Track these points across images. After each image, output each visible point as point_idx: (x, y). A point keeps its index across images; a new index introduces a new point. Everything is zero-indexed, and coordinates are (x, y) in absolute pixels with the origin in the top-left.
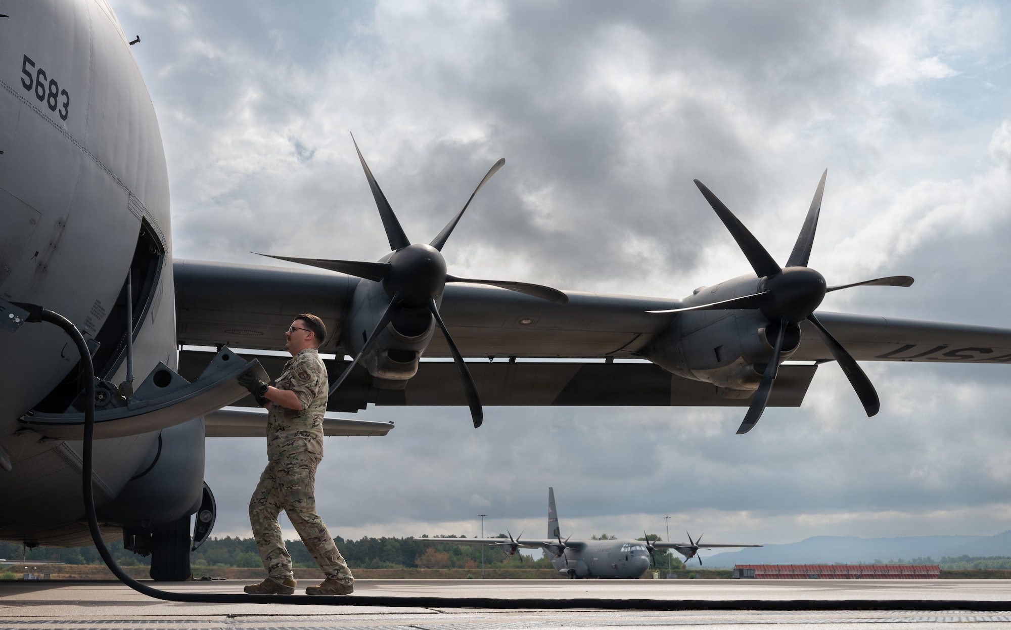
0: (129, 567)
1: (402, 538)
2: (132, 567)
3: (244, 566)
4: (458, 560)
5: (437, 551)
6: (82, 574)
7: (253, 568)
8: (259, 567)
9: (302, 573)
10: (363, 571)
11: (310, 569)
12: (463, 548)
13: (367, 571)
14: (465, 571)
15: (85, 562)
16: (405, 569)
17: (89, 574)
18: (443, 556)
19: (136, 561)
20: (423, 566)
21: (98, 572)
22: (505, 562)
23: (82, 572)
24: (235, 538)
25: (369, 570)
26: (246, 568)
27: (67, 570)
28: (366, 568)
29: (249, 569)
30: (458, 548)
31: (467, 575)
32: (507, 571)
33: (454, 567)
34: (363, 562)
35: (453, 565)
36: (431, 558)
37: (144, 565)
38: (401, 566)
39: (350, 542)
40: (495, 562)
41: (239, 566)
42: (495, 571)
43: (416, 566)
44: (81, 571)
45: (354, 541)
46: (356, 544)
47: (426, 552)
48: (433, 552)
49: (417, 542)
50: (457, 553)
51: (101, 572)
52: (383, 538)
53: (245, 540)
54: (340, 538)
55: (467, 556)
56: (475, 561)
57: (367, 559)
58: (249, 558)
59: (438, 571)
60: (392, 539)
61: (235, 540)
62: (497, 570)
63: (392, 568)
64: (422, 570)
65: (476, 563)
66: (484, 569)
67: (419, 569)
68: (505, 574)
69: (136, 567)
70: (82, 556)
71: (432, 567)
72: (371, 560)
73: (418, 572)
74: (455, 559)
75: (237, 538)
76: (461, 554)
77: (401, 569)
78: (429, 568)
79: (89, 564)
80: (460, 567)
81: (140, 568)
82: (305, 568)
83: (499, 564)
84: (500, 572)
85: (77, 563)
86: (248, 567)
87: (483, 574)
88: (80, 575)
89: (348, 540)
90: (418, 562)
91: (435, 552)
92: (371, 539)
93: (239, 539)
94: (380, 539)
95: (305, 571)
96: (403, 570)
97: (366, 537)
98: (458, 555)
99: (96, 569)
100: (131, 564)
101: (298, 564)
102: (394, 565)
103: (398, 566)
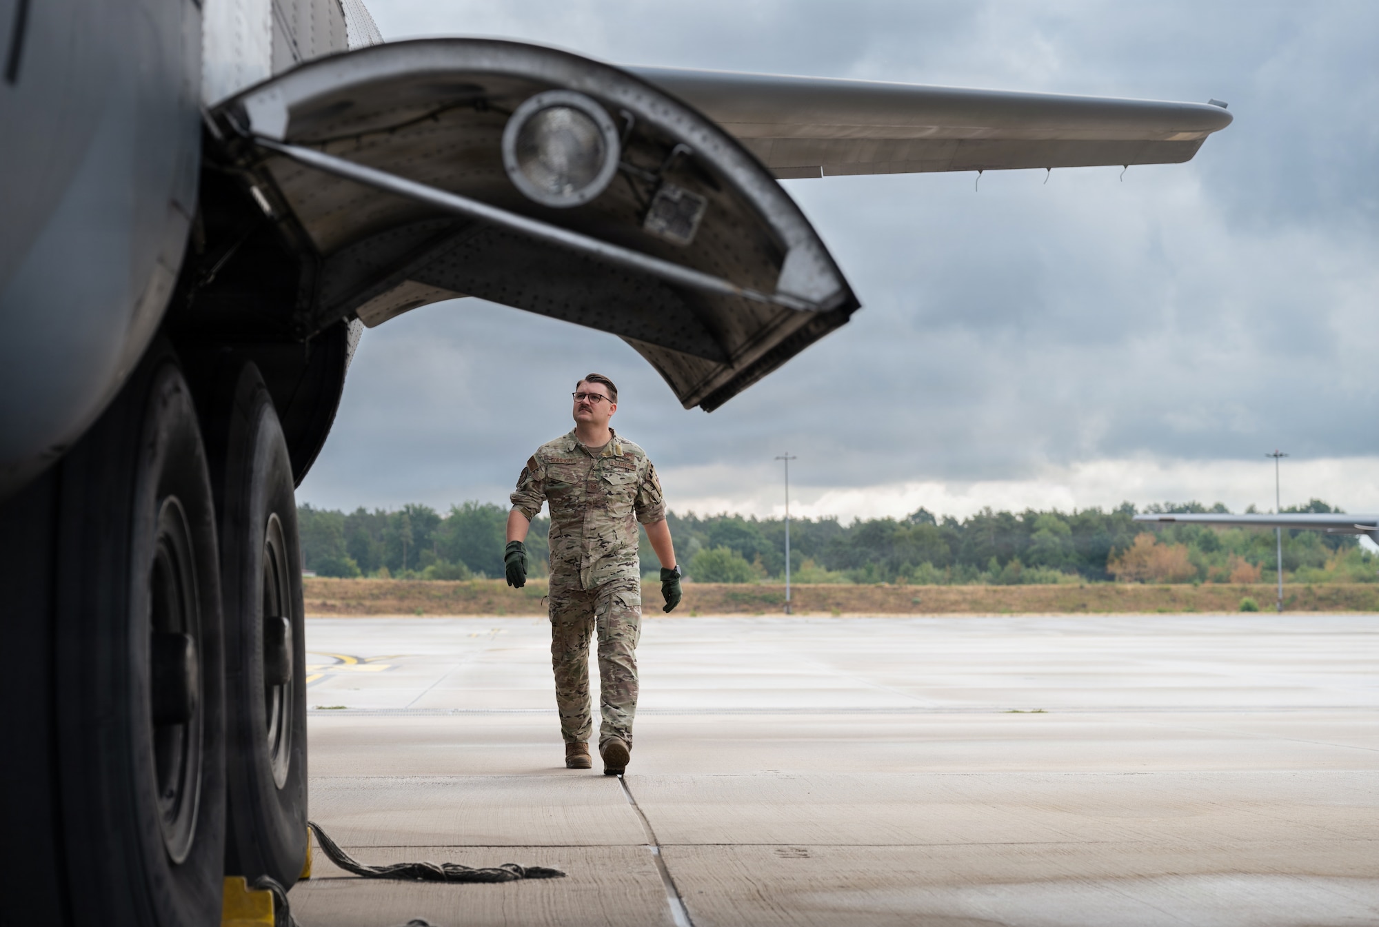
0: (452, 583)
1: (1075, 512)
2: (458, 582)
3: (708, 579)
4: (1213, 562)
5: (1160, 540)
6: (349, 598)
7: (730, 585)
8: (743, 581)
9: (843, 594)
10: (987, 590)
11: (862, 586)
12: (1222, 534)
13: (995, 591)
14: (1234, 590)
15: (358, 571)
16: (1087, 586)
17: (364, 598)
18: (1176, 556)
19: (465, 568)
20: (1127, 578)
21: (385, 594)
22: (1330, 567)
23: (349, 595)
24: (686, 513)
25: (1000, 588)
26: (713, 585)
27: (316, 590)
28: (992, 582)
29: (720, 587)
30: (1211, 533)
31: (1241, 598)
32: (1338, 591)
33: (1203, 579)
34: (983, 567)
35: (1201, 575)
36: (1146, 558)
37: (488, 578)
38: (1076, 577)
39: (951, 522)
40: (1304, 567)
41: (696, 580)
42: (1309, 589)
43: (1111, 578)
44: (346, 593)
45: (961, 521)
46: (966, 526)
47: (1134, 544)
48: (1150, 543)
49: (1109, 522)
50: (1209, 545)
51: (391, 594)
52: (1030, 512)
53: (710, 520)
54: (926, 513)
55: (1235, 551)
56: (1255, 564)
57: (993, 561)
58: (719, 560)
59: (1167, 590)
60: (1050, 514)
61: (686, 519)
62: (1314, 586)
63: (1055, 581)
64: (1129, 587)
65: (1258, 570)
66: (1283, 584)
67: (1119, 586)
68: (1334, 597)
69: (467, 583)
70: (353, 556)
71: (1149, 579)
72: (1003, 562)
73: (1120, 593)
74: (1204, 560)
75: (691, 514)
76: (1219, 548)
77: (1077, 585)
78: (1142, 581)
79: (366, 576)
80: (1219, 580)
81: (474, 585)
82: (850, 585)
83: (1314, 572)
84: (1320, 593)
85: (340, 575)
86: (716, 581)
87: (1280, 596)
88: (345, 602)
89: (945, 517)
90: (1113, 568)
91: (1155, 544)
92: (1001, 514)
93: (695, 519)
94: (1022, 515)
95: (849, 591)
96: (1082, 587)
97: (988, 509)
98: (1212, 550)
99: (379, 587)
100: (456, 576)
101: (832, 574)
102: (1057, 574)
103: (1068, 577)
